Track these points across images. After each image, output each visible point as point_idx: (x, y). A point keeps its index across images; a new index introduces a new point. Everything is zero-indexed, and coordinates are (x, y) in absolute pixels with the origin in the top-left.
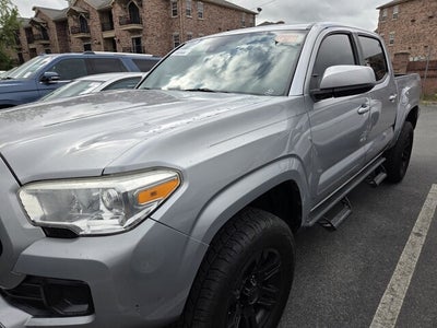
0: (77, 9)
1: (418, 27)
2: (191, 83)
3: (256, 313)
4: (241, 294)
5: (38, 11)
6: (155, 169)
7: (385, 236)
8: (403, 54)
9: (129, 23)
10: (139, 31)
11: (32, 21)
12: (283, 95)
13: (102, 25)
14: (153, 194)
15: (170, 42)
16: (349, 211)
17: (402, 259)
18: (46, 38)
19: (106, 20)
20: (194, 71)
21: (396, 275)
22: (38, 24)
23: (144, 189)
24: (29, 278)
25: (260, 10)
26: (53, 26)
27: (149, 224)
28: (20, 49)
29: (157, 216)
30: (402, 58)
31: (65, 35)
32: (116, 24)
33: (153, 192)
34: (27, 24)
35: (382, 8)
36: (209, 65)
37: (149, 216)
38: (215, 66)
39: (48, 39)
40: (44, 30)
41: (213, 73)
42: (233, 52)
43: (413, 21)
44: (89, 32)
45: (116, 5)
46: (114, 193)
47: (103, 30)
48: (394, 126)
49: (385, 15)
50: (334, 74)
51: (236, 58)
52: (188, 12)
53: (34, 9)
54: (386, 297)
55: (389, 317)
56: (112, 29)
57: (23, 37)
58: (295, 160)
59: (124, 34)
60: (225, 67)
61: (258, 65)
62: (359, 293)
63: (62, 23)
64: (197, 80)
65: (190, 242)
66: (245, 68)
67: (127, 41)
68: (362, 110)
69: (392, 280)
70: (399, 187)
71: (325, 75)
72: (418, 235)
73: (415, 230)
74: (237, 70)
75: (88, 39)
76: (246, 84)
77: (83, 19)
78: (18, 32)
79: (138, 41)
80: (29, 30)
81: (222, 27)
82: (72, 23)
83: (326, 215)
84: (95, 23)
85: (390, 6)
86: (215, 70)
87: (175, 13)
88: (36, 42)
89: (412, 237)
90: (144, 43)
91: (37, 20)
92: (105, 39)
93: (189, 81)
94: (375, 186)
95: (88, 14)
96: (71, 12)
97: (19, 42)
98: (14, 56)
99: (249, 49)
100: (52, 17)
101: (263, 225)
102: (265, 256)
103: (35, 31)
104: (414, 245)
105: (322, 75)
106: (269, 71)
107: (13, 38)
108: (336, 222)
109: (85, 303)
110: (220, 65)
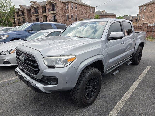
0: (34, 6)
1: (153, 14)
2: (72, 35)
3: (92, 93)
4: (88, 87)
5: (21, 6)
6: (71, 55)
7: (130, 79)
8: (146, 23)
9: (51, 11)
10: (55, 14)
11: (19, 10)
12: (100, 39)
13: (43, 11)
14: (70, 60)
15: (65, 18)
16: (119, 71)
17: (133, 85)
18: (24, 15)
19: (44, 10)
20: (74, 32)
21: (131, 88)
22: (21, 10)
23: (69, 59)
24: (44, 76)
25: (97, 7)
26: (26, 11)
27: (69, 66)
28: (15, 19)
29: (71, 64)
30: (145, 25)
31: (30, 14)
32: (47, 11)
33: (70, 59)
34: (17, 10)
35: (140, 7)
36: (78, 30)
37: (69, 64)
38: (80, 30)
39: (24, 16)
40: (23, 13)
41: (79, 32)
42: (86, 27)
43: (151, 11)
44: (38, 14)
45: (48, 5)
46: (63, 59)
47: (43, 13)
48: (135, 48)
49: (141, 9)
50: (113, 34)
51: (86, 28)
52: (72, 7)
53: (20, 5)
54: (127, 93)
55: (127, 97)
56: (46, 13)
57: (16, 15)
58: (102, 55)
59: (50, 14)
60: (83, 30)
61: (93, 30)
62: (120, 92)
63: (29, 11)
64: (74, 34)
65: (77, 71)
66: (89, 31)
67: (51, 17)
68: (122, 43)
69: (129, 89)
70: (137, 66)
71: (111, 34)
72: (140, 79)
73: (139, 78)
74: (87, 31)
75: (38, 16)
76: (89, 36)
77: (36, 9)
78: (14, 13)
79: (54, 17)
80: (18, 13)
81: (83, 12)
82: (32, 10)
83: (112, 71)
84: (40, 11)
85: (143, 6)
86: (80, 31)
87: (67, 7)
88: (20, 17)
89: (137, 80)
90: (57, 18)
91: (21, 9)
92: (44, 16)
93: (72, 34)
94: (128, 65)
95: (38, 8)
96: (32, 7)
97: (14, 17)
98: (12, 21)
99: (90, 26)
100: (26, 8)
101: (94, 70)
102: (94, 78)
103: (20, 13)
104: (138, 82)
105: (110, 34)
106: (96, 32)
107: (12, 15)
108: (114, 73)
109: (55, 82)
110: (82, 30)
